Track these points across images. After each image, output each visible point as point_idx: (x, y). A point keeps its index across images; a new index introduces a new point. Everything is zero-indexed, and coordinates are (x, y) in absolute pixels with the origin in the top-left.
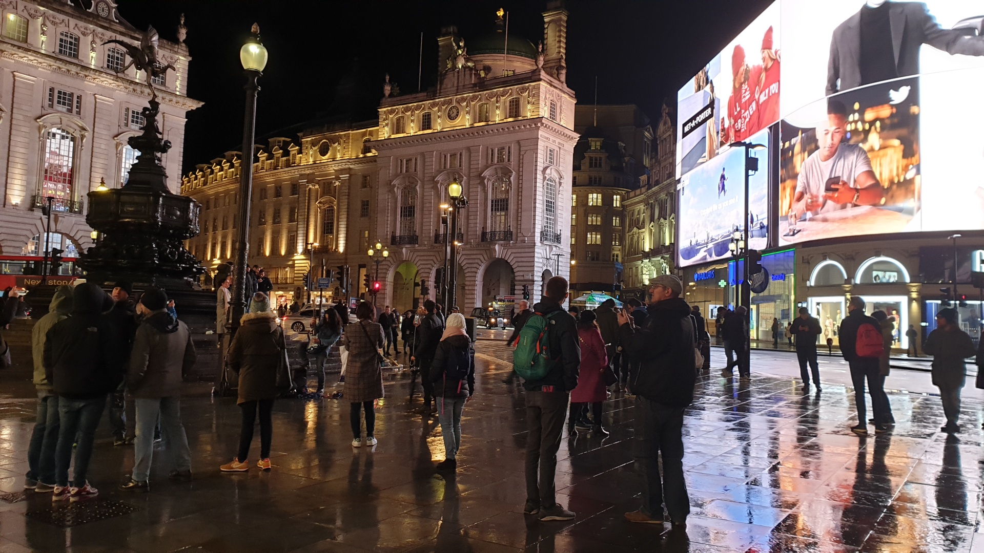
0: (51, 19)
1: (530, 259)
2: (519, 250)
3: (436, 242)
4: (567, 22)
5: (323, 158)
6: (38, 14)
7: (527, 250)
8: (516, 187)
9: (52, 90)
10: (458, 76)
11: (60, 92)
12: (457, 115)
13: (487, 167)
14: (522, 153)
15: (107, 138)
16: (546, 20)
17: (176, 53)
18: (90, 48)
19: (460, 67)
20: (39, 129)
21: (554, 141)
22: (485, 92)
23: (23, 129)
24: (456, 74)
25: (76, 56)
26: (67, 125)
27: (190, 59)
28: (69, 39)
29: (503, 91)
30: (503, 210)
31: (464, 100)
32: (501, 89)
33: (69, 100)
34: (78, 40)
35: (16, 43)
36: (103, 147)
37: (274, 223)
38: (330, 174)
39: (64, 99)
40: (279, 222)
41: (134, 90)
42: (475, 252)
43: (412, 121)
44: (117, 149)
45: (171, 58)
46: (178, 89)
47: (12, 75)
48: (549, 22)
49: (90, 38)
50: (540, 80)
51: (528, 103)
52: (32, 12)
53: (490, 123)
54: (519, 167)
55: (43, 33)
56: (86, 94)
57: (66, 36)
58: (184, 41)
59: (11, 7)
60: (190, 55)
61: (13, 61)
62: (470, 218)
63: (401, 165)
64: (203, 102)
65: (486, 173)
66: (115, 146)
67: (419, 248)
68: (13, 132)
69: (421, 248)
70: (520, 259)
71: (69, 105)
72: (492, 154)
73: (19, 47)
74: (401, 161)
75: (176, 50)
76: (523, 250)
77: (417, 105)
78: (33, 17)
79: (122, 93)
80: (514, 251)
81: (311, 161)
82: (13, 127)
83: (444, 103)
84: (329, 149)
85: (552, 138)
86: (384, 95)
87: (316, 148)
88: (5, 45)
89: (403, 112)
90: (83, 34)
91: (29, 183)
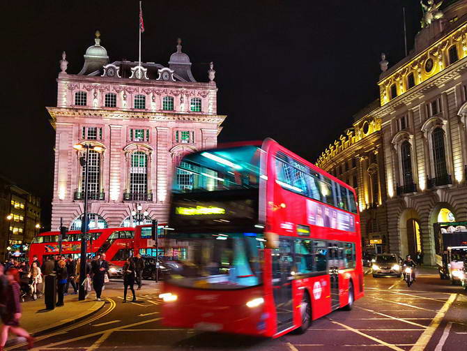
0: (128, 90)
3: (429, 188)
5: (366, 135)
6: (121, 89)
9: (131, 130)
10: (430, 31)
11: (136, 131)
12: (432, 66)
13: (462, 105)
15: (166, 152)
17: (208, 88)
18: (152, 100)
22: (451, 35)
23: (116, 156)
24: (427, 30)
25: (143, 108)
27: (218, 90)
28: (140, 99)
34: (145, 98)
38: (371, 147)
41: (179, 119)
43: (401, 84)
45: (204, 93)
46: (210, 112)
47: (109, 127)
49: (151, 94)
52: (119, 89)
53: (457, 62)
55: (125, 99)
56: (151, 128)
57: (138, 97)
59: (107, 89)
60: (217, 87)
61: (108, 119)
63: (398, 125)
65: (461, 111)
66: (171, 156)
67: (417, 195)
68: (112, 159)
69: (419, 195)
72: (466, 91)
75: (208, 86)
77: (404, 70)
78: (118, 92)
79: (172, 122)
81: (360, 138)
82: (112, 156)
84: (368, 128)
86: (381, 72)
87: (362, 128)
89: (394, 80)
90: (147, 93)
91: (121, 186)
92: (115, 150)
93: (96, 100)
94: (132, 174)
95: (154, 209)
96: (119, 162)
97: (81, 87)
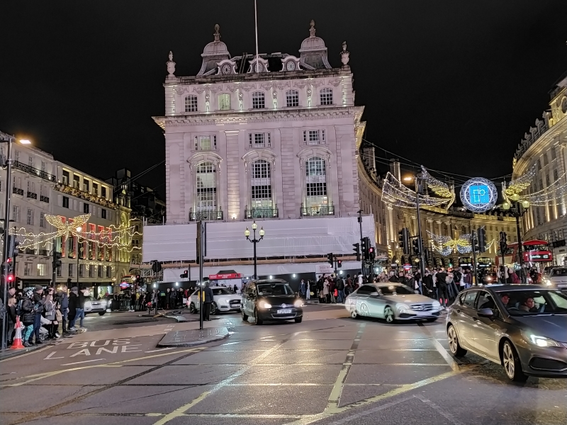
0: (245, 87)
5: (565, 115)
6: (236, 87)
9: (251, 135)
11: (256, 135)
18: (272, 97)
20: (245, 164)
23: (234, 167)
25: (264, 107)
26: (264, 156)
27: (353, 75)
28: (258, 97)
33: (263, 138)
34: (264, 95)
39: (260, 139)
45: (336, 81)
46: (345, 103)
47: (224, 134)
49: (272, 90)
52: (233, 88)
55: (241, 99)
56: (274, 130)
57: (256, 95)
59: (219, 90)
60: (352, 72)
61: (222, 125)
68: (229, 171)
71: (263, 142)
75: (340, 73)
78: (233, 91)
87: (560, 108)
90: (267, 89)
91: (241, 202)
92: (232, 160)
93: (208, 104)
94: (253, 187)
96: (237, 174)
97: (191, 90)
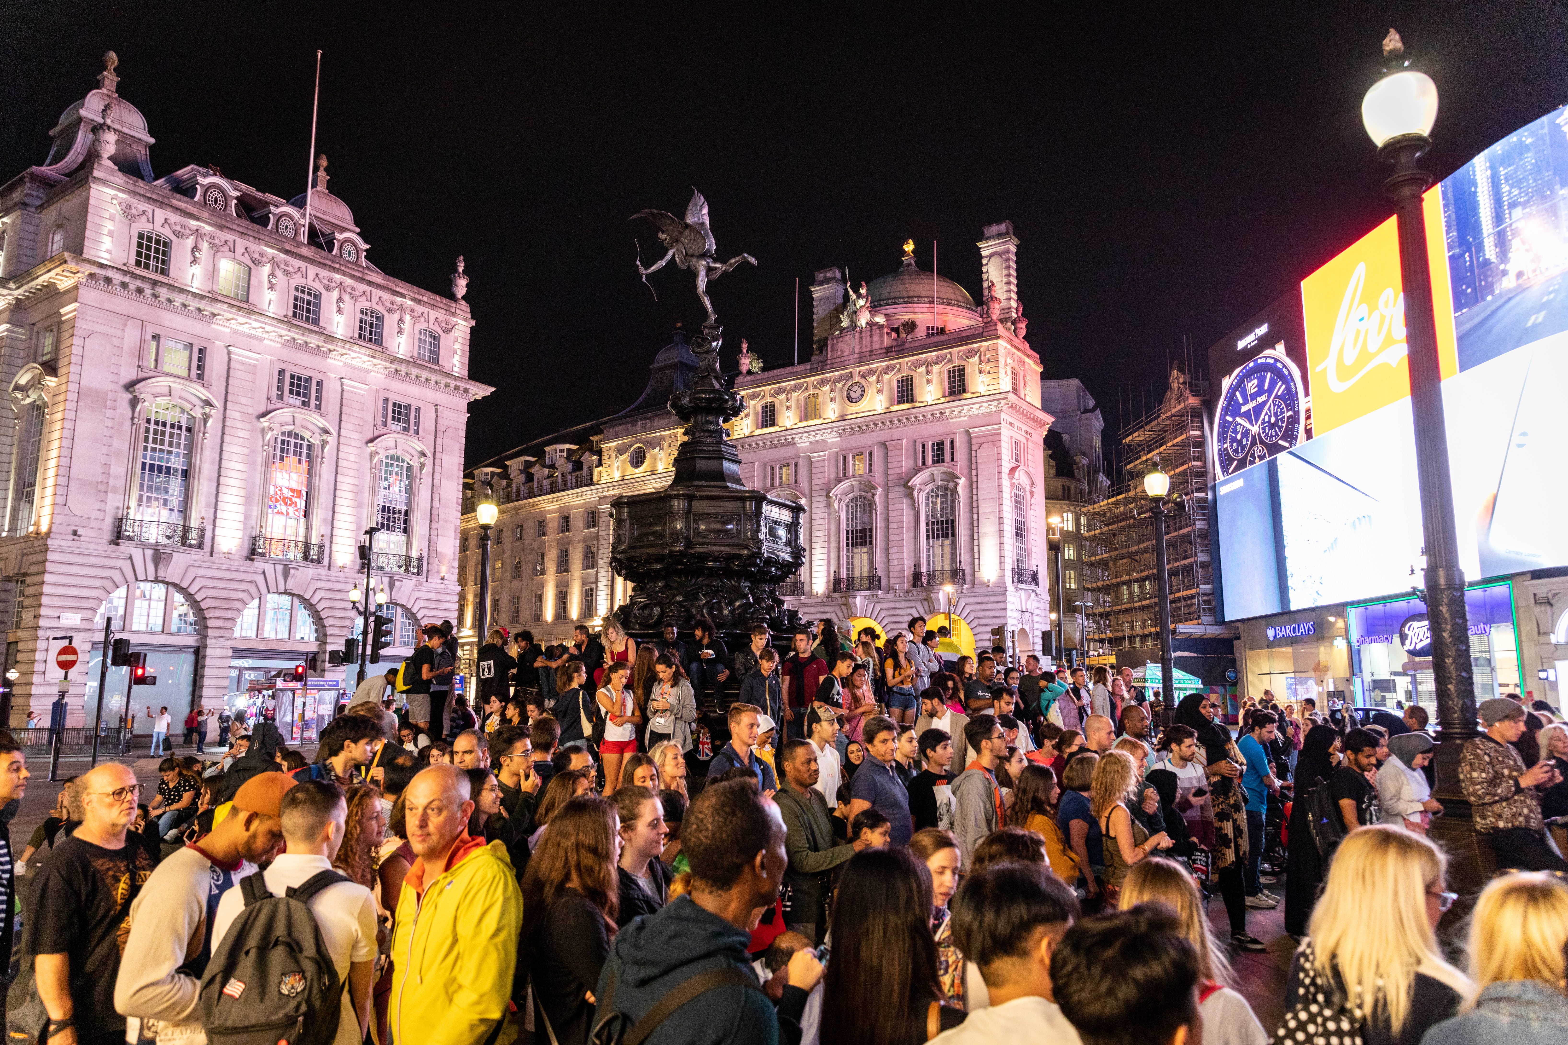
0: (282, 266)
1: (1001, 613)
2: (979, 600)
3: (835, 591)
4: (1017, 254)
5: (637, 471)
6: (264, 259)
7: (992, 599)
8: (968, 501)
9: (282, 372)
10: (861, 338)
11: (292, 377)
12: (862, 395)
13: (916, 471)
14: (974, 448)
15: (358, 444)
16: (984, 253)
17: (454, 314)
18: (335, 309)
19: (864, 325)
20: (263, 432)
21: (1020, 429)
22: (907, 359)
23: (241, 433)
24: (857, 335)
25: (316, 322)
26: (302, 426)
27: (473, 323)
28: (306, 297)
29: (938, 357)
30: (947, 536)
31: (871, 372)
32: (933, 354)
33: (306, 388)
34: (318, 297)
35: (234, 303)
36: (352, 458)
37: (559, 571)
39: (299, 386)
40: (566, 570)
41: (396, 371)
42: (903, 604)
43: (788, 408)
44: (371, 460)
45: (447, 323)
46: (456, 369)
47: (226, 351)
48: (990, 256)
49: (335, 294)
50: (999, 337)
51: (980, 372)
52: (256, 256)
53: (917, 404)
54: (971, 469)
55: (271, 287)
56: (329, 378)
57: (303, 292)
58: (463, 298)
59: (226, 248)
60: (472, 318)
61: (228, 330)
62: (891, 551)
63: (772, 474)
64: (492, 385)
65: (916, 481)
66: (368, 457)
67: (807, 601)
68: (227, 438)
69: (810, 601)
70: (981, 614)
71: (305, 395)
72: (924, 452)
73: (240, 309)
74: (772, 468)
75: (453, 310)
76: (985, 599)
77: (796, 385)
78: (257, 263)
79: (379, 375)
80: (971, 600)
81: (617, 476)
82: (227, 430)
83: (839, 379)
84: (644, 457)
85: (1017, 424)
86: (740, 373)
87: (625, 456)
88: (219, 305)
89: (772, 396)
90: (326, 288)
91: (247, 517)
92: (238, 415)
93: (197, 270)
95: (322, 584)
96: (246, 451)
97: (159, 221)
